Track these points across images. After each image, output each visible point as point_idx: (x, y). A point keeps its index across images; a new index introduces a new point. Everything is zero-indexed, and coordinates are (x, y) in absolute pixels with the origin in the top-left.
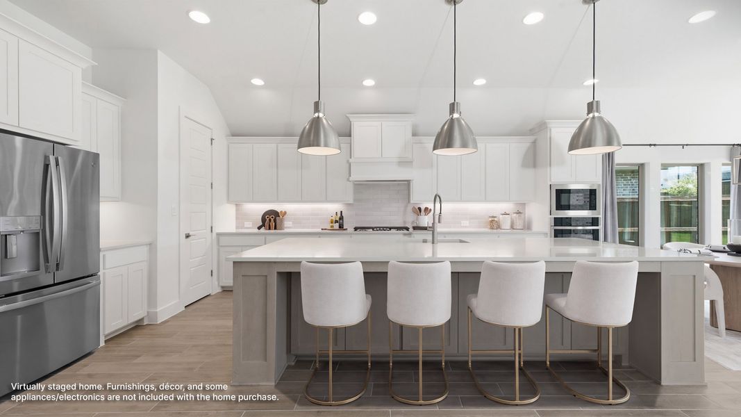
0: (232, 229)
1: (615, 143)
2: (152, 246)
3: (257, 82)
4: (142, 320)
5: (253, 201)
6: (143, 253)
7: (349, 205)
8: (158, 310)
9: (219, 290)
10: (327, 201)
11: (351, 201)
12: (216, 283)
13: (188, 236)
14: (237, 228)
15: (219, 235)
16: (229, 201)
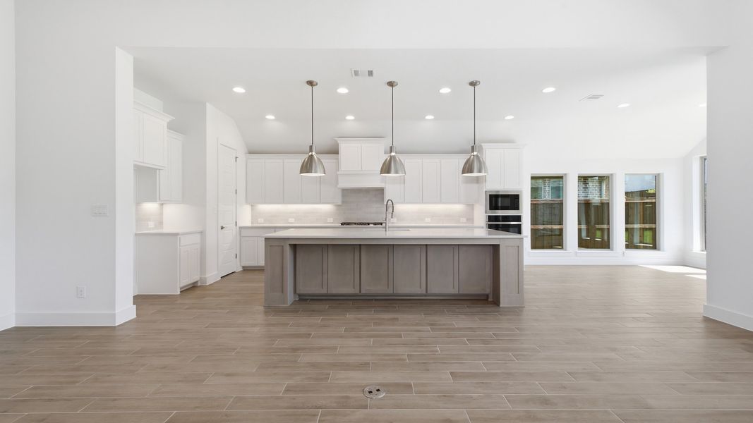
0: (249, 224)
1: (483, 171)
2: (202, 233)
3: (270, 117)
4: (197, 282)
5: (265, 203)
6: (197, 238)
7: (338, 205)
8: (207, 276)
9: (241, 269)
10: (320, 203)
11: (340, 203)
12: (239, 264)
13: (222, 228)
14: (252, 223)
15: (241, 228)
16: (247, 202)
